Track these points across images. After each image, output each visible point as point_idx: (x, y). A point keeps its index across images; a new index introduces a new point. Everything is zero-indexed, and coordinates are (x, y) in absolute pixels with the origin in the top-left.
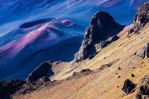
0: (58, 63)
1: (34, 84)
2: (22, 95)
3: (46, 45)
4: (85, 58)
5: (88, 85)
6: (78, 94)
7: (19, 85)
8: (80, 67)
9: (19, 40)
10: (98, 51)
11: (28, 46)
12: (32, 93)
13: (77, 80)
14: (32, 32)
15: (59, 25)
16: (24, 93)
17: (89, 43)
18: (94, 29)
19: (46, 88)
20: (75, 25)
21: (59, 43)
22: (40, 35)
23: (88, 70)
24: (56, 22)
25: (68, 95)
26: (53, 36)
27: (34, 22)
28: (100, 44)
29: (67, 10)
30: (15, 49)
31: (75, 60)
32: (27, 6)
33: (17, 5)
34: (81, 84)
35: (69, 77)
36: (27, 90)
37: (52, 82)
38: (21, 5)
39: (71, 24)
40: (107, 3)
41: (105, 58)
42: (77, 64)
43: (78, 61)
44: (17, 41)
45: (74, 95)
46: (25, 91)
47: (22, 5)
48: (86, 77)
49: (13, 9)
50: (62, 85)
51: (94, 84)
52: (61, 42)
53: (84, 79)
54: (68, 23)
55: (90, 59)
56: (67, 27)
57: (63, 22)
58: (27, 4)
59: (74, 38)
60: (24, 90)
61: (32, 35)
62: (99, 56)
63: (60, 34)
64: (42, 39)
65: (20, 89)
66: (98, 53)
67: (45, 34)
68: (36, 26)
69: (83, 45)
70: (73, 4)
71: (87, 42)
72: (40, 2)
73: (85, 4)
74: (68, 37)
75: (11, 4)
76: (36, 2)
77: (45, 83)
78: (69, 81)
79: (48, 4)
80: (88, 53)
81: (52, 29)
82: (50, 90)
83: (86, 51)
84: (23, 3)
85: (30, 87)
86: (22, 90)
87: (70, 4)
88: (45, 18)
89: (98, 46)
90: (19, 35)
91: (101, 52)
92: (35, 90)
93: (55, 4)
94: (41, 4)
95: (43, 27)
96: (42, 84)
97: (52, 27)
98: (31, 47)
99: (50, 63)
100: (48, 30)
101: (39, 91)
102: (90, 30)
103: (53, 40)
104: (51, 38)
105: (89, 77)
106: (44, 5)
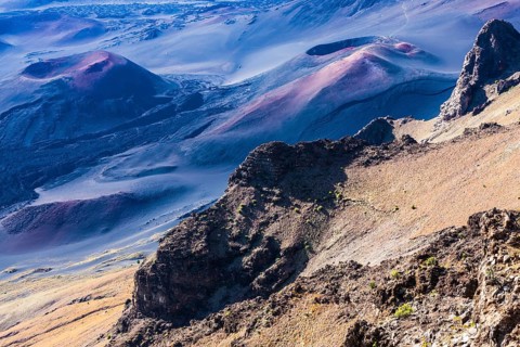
0: (405, 122)
1: (387, 149)
2: (362, 168)
3: (363, 90)
4: (463, 112)
5: (499, 151)
6: (479, 168)
7: (355, 149)
8: (453, 129)
9: (307, 79)
10: (490, 99)
11: (325, 91)
12: (381, 165)
13: (473, 143)
14: (332, 65)
15: (391, 52)
16: (367, 164)
17: (472, 82)
18: (482, 54)
19: (410, 156)
20: (422, 52)
21: (391, 89)
22: (351, 70)
23: (495, 124)
24: (383, 45)
25: (458, 170)
26: (377, 73)
27: (342, 42)
28: (495, 86)
29: (404, 22)
30: (299, 96)
31: (441, 116)
32: (320, 12)
33: (299, 9)
34: (482, 150)
35: (457, 138)
36: (372, 158)
37: (422, 146)
38: (308, 8)
39: (414, 51)
40: (488, 11)
41: (508, 112)
42: (447, 124)
43: (448, 118)
44: (303, 81)
45: (471, 170)
46: (368, 161)
47: (310, 9)
48: (492, 138)
49: (291, 16)
50: (442, 151)
51: (511, 151)
52: (395, 86)
53: (488, 141)
54: (407, 48)
55: (475, 114)
56: (406, 57)
57: (397, 46)
58: (320, 7)
59: (421, 79)
60: (367, 158)
61: (332, 69)
62: (493, 109)
63: (392, 70)
64: (356, 79)
65: (358, 157)
66: (490, 102)
67: (360, 70)
68: (341, 52)
69: (459, 85)
70: (416, 11)
71: (468, 80)
72: (346, 5)
73: (440, 11)
74: (408, 77)
75: (286, 6)
76: (338, 5)
77: (408, 147)
78: (458, 145)
79: (363, 7)
80: (470, 103)
81: (375, 60)
82: (419, 160)
83: (467, 99)
84: (312, 5)
85: (378, 153)
86: (362, 159)
87: (410, 10)
88: (359, 36)
89: (490, 90)
90: (305, 70)
91: (497, 101)
92: (388, 159)
93: (377, 10)
94: (347, 8)
95: (356, 55)
96: (402, 148)
97: (375, 54)
98: (332, 94)
99: (389, 121)
100: (367, 61)
101: (396, 161)
102: (474, 56)
103: (378, 82)
104: (374, 77)
105: (497, 137)
106: (355, 10)
